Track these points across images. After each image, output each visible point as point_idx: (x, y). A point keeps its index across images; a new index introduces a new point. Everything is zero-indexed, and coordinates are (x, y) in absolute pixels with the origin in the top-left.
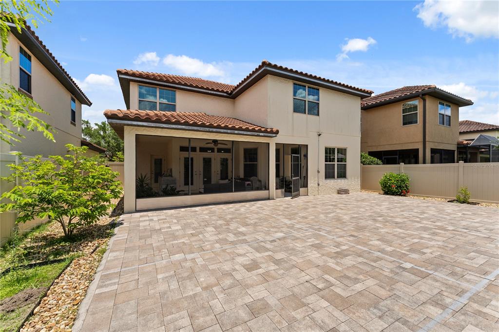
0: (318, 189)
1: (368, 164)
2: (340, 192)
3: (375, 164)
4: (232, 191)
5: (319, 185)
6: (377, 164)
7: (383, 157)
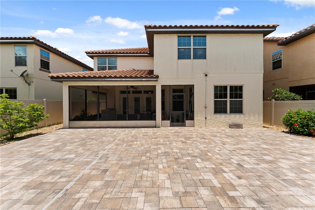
0: (206, 122)
1: (282, 100)
2: (231, 126)
3: (290, 100)
4: (126, 120)
5: (206, 118)
6: (294, 100)
7: (307, 92)
